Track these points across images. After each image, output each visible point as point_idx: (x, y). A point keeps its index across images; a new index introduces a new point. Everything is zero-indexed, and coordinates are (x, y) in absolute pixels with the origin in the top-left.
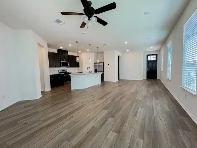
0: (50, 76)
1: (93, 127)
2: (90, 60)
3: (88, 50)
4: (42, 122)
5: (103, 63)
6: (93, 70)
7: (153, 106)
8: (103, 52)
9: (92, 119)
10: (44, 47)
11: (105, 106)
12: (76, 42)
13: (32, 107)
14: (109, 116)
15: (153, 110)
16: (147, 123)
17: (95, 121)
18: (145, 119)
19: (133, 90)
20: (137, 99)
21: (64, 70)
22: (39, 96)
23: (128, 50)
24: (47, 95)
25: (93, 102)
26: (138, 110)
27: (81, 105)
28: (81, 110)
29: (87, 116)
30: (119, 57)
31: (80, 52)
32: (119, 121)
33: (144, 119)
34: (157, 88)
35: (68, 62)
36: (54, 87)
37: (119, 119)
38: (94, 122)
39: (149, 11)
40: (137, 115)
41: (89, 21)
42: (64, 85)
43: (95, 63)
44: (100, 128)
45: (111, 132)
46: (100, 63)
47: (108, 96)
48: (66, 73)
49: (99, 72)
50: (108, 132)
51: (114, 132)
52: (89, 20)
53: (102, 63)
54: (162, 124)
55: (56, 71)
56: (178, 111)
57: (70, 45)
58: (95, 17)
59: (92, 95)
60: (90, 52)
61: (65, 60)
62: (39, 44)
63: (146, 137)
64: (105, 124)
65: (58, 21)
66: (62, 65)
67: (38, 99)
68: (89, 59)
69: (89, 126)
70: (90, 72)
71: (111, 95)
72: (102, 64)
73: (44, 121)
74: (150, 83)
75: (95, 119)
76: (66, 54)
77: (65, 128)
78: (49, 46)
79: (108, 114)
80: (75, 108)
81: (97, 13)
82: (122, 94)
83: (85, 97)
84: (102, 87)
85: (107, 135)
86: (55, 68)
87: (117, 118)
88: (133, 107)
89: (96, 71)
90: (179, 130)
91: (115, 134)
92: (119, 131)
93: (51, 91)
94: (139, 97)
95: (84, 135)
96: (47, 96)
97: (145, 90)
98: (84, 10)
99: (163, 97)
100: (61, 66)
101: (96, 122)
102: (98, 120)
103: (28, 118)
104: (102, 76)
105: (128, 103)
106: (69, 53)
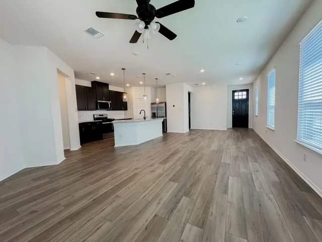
0: (80, 124)
1: (156, 215)
2: (145, 98)
3: (141, 83)
4: (63, 208)
5: (166, 103)
6: (149, 114)
7: (251, 174)
8: (165, 87)
9: (153, 199)
10: (69, 77)
11: (173, 174)
12: (123, 69)
13: (47, 180)
14: (181, 194)
15: (253, 181)
16: (247, 206)
17: (159, 203)
18: (243, 197)
19: (214, 146)
20: (222, 161)
21: (103, 115)
22: (60, 158)
23: (204, 84)
24: (74, 157)
25: (152, 169)
26: (228, 181)
27: (133, 174)
28: (132, 183)
29: (144, 195)
30: (189, 94)
31: (128, 85)
32: (199, 202)
33: (242, 199)
34: (250, 142)
35: (109, 102)
36: (86, 142)
37: (199, 200)
38: (157, 206)
39: (245, 17)
40: (228, 190)
41: (146, 30)
42: (102, 139)
43: (152, 104)
44: (168, 219)
45: (188, 226)
46: (160, 103)
47: (176, 158)
48: (106, 119)
49: (159, 118)
50: (182, 225)
51: (193, 224)
52: (146, 27)
53: (163, 103)
54: (274, 207)
55: (89, 116)
56: (295, 182)
57: (112, 74)
58: (157, 22)
59: (149, 155)
60: (144, 85)
61: (104, 98)
62: (59, 72)
63: (250, 233)
64: (176, 210)
65: (92, 32)
66: (99, 107)
67: (58, 164)
68: (142, 97)
69: (149, 215)
70: (145, 118)
71: (180, 155)
72: (164, 105)
73: (67, 206)
74: (239, 134)
75: (157, 201)
76: (105, 90)
77: (105, 219)
78: (77, 75)
79: (179, 191)
80: (122, 180)
81: (159, 17)
82: (198, 152)
83: (137, 160)
84: (164, 142)
85: (182, 232)
86: (88, 112)
87: (195, 198)
88: (219, 177)
89: (154, 116)
90: (305, 217)
91: (196, 229)
92: (202, 224)
93: (81, 149)
94: (226, 159)
95: (140, 232)
96: (74, 159)
97: (234, 147)
98: (138, 10)
99: (263, 157)
100: (97, 109)
101: (159, 206)
102: (164, 201)
103: (39, 201)
104: (164, 124)
105: (211, 170)
106: (111, 88)
